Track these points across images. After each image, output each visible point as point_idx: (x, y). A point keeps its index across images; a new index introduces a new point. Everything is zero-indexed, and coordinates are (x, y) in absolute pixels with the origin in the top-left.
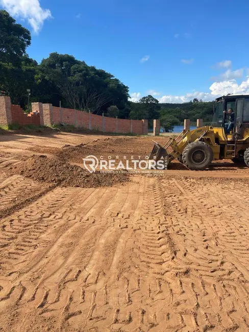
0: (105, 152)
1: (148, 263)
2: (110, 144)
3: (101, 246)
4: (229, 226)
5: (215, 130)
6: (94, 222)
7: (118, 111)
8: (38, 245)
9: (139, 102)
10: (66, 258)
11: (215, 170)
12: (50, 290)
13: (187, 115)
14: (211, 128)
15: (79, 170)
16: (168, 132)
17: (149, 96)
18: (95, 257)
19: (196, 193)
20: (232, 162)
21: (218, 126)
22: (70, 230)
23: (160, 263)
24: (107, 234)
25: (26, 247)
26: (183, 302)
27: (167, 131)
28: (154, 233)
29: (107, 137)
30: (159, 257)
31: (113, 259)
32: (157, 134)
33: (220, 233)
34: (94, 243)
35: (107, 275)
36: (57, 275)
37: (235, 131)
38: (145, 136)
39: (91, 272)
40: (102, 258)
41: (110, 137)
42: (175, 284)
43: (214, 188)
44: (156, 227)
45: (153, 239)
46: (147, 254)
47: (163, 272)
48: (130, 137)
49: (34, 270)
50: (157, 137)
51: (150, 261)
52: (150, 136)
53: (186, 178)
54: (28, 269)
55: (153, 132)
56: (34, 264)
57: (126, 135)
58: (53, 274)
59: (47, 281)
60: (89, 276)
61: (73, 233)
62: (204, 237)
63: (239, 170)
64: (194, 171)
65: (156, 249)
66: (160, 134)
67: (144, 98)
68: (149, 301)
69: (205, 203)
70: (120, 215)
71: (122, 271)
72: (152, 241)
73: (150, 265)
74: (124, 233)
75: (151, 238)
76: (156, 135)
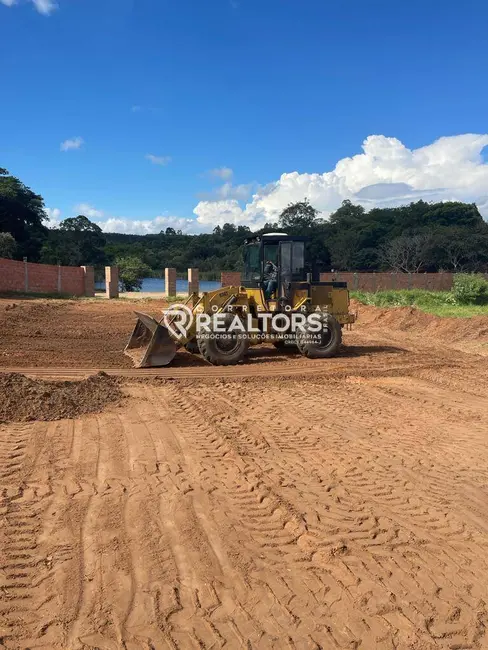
0: (22, 336)
1: (274, 545)
2: (24, 319)
3: (176, 534)
4: (343, 459)
5: (249, 292)
6: (125, 490)
7: (15, 244)
8: (49, 558)
9: (59, 228)
10: (130, 571)
11: (253, 362)
12: (150, 640)
13: (157, 257)
14: (242, 289)
15: (25, 384)
16: (132, 290)
17: (80, 217)
18: (181, 557)
19: (259, 408)
20: (273, 347)
21: (253, 285)
22: (91, 515)
23: (293, 542)
24: (167, 508)
25: (27, 569)
26: (369, 595)
27: (129, 289)
28: (245, 491)
29: (11, 302)
30: (283, 531)
31: (214, 554)
32: (114, 295)
33: (338, 472)
34: (158, 530)
35: (228, 585)
36: (139, 608)
37: (280, 294)
38: (91, 300)
39: (196, 586)
40: (195, 554)
41: (18, 302)
42: (338, 571)
43: (278, 396)
44: (240, 479)
45: (251, 503)
46: (261, 530)
47: (307, 554)
48: (60, 302)
49: (85, 609)
50: (114, 301)
51: (273, 541)
52: (99, 298)
53: (224, 383)
54: (73, 610)
55: (104, 291)
56: (76, 598)
57: (49, 296)
58: (130, 609)
59: (130, 624)
60: (199, 594)
61: (104, 519)
62: (322, 484)
63: (290, 360)
64: (221, 367)
65: (270, 519)
66: (121, 295)
67: (70, 220)
68: (322, 610)
69: (285, 425)
70: (162, 468)
71: (246, 571)
72: (252, 506)
73: (280, 548)
74: (195, 501)
75: (247, 500)
76: (112, 297)
